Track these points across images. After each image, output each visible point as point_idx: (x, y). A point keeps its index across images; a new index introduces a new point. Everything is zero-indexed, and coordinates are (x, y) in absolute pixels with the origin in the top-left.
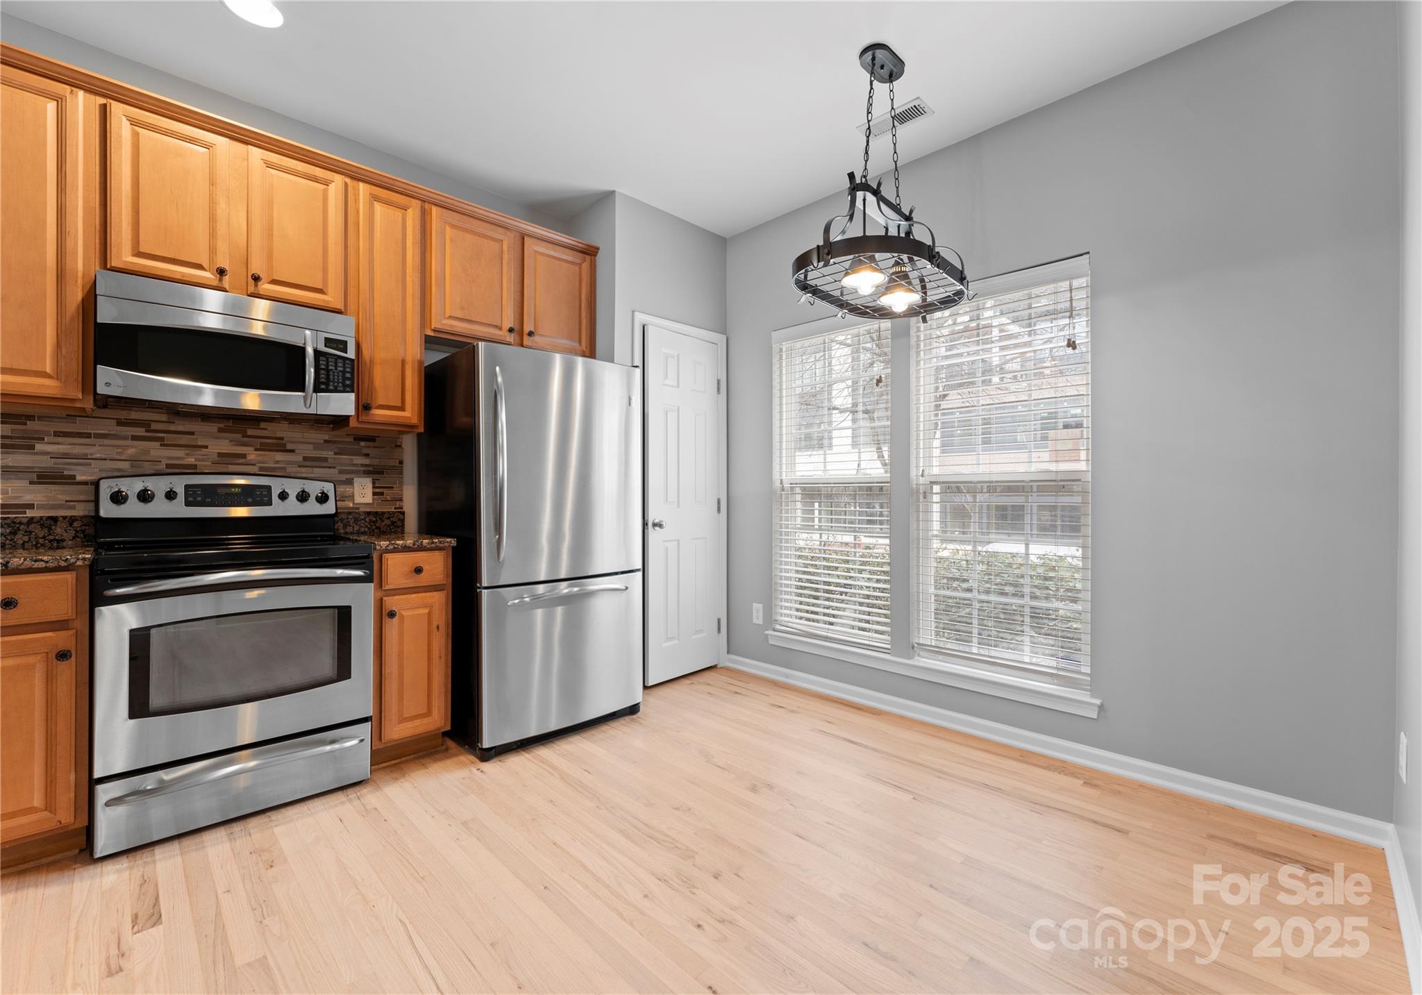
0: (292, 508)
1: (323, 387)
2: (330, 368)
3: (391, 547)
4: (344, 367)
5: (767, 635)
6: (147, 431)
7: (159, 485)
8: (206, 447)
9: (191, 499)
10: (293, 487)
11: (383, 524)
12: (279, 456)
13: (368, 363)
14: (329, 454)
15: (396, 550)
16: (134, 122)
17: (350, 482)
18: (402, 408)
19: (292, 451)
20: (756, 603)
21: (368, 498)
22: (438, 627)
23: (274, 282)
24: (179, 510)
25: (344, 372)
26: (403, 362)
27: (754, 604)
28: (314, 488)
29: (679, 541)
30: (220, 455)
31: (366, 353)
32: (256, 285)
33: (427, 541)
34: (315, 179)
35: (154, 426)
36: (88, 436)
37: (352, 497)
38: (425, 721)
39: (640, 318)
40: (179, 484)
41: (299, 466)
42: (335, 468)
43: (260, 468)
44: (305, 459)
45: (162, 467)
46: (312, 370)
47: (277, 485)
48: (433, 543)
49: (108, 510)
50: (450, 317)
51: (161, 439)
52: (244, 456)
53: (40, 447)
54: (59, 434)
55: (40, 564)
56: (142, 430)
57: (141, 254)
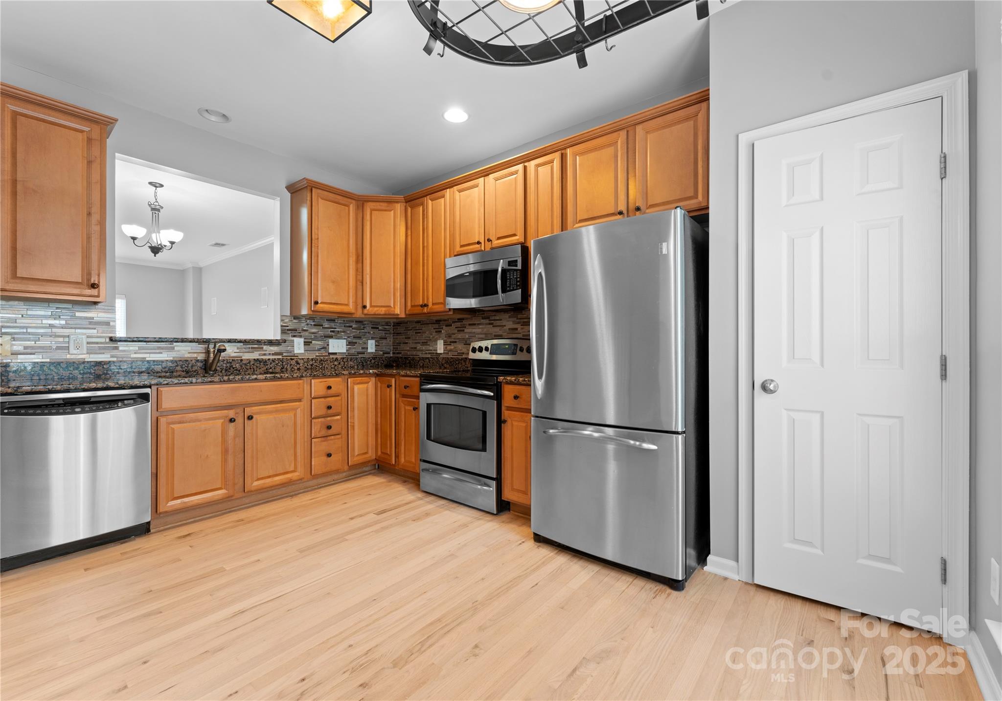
0: (523, 356)
1: (506, 289)
2: (512, 277)
3: (505, 381)
4: (517, 275)
7: (486, 344)
8: (505, 326)
9: (491, 351)
15: (507, 383)
16: (460, 191)
23: (499, 238)
24: (486, 356)
25: (516, 278)
29: (822, 414)
30: (509, 329)
34: (513, 174)
36: (475, 324)
38: (524, 496)
40: (492, 343)
45: (490, 336)
46: (500, 281)
47: (520, 344)
49: (472, 356)
50: (580, 221)
51: (492, 324)
52: (516, 329)
53: (466, 330)
54: (470, 325)
55: (411, 374)
56: (488, 320)
57: (462, 246)
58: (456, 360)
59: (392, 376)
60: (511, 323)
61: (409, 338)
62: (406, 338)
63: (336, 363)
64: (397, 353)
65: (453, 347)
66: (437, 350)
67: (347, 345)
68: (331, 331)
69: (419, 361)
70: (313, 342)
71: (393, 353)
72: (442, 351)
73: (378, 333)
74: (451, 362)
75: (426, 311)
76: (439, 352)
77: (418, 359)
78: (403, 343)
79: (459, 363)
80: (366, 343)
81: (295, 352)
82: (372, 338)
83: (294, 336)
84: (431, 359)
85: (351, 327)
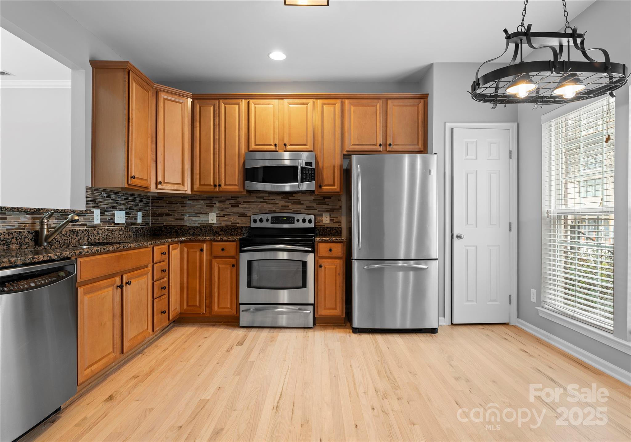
0: (301, 225)
1: (304, 180)
2: (307, 173)
3: (321, 240)
4: (311, 172)
5: (537, 310)
6: (263, 199)
7: (264, 217)
8: (278, 204)
9: (272, 221)
10: (301, 217)
11: (333, 232)
12: (299, 206)
13: (321, 169)
14: (314, 205)
15: (322, 242)
16: (255, 104)
17: (322, 215)
18: (334, 185)
19: (303, 204)
20: (532, 288)
21: (328, 222)
22: (339, 274)
23: (291, 145)
24: (269, 225)
25: (311, 174)
26: (334, 166)
27: (532, 289)
28: (307, 217)
29: (476, 247)
30: (282, 206)
31: (321, 165)
32: (286, 147)
33: (334, 239)
34: (303, 104)
35: (265, 198)
36: (250, 202)
37: (322, 221)
38: (334, 311)
39: (449, 125)
40: (269, 216)
41: (305, 210)
42: (316, 210)
43: (293, 210)
44: (307, 207)
45: (267, 211)
46: (300, 174)
47: (296, 216)
48: (336, 239)
49: (253, 225)
50: (354, 145)
51: (267, 202)
52: (288, 206)
53: (240, 206)
54: (244, 202)
55: (229, 239)
56: (262, 199)
57: (256, 145)
58: (232, 229)
59: (203, 241)
60: (284, 202)
61: (175, 211)
62: (169, 211)
63: (121, 233)
64: (157, 224)
65: (226, 219)
66: (209, 221)
67: (126, 216)
68: (117, 203)
69: (188, 230)
70: (106, 213)
71: (152, 224)
72: (214, 222)
73: (143, 206)
74: (226, 230)
75: (218, 190)
76: (210, 222)
77: (188, 228)
78: (165, 215)
79: (234, 231)
80: (136, 215)
81: (95, 223)
82: (140, 210)
83: (94, 207)
84: (203, 228)
85: (128, 199)
